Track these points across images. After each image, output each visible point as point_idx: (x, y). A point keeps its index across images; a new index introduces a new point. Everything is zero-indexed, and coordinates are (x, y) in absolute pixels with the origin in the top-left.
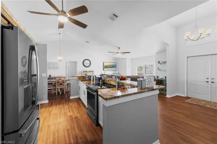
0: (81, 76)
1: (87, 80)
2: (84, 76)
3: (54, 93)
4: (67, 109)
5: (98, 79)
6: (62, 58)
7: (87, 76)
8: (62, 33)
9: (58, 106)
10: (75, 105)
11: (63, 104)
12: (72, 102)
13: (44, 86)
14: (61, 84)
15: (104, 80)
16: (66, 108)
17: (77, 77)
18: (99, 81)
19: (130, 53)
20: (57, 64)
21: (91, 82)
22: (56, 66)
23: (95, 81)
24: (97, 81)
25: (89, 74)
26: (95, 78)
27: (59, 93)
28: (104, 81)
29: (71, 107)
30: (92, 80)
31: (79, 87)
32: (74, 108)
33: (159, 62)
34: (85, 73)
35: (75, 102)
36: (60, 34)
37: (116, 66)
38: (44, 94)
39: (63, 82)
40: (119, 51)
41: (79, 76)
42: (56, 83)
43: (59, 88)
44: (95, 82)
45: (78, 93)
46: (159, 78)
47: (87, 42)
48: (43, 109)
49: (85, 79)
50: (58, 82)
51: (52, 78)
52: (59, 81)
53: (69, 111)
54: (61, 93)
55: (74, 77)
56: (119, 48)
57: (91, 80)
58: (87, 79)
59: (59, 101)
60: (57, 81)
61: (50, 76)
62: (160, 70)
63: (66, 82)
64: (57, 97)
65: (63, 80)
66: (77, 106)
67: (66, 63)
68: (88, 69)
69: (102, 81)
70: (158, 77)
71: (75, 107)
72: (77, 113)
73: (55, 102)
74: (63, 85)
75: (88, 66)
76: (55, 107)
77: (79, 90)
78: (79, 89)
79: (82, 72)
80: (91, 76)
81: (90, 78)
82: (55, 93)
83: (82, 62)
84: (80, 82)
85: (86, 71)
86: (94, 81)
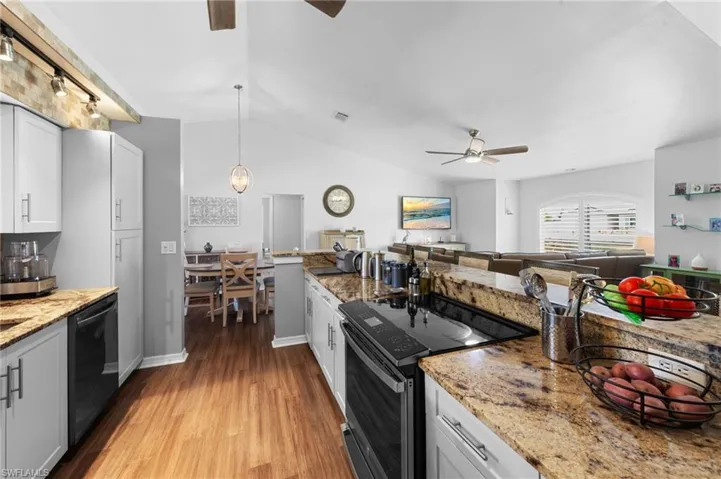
0: (317, 254)
1: (342, 273)
2: (328, 254)
3: (215, 316)
4: (249, 413)
5: (394, 272)
6: (245, 181)
7: (342, 255)
8: (245, 86)
9: (216, 388)
10: (290, 390)
11: (242, 373)
12: (279, 363)
13: (168, 295)
14: (241, 282)
15: (429, 280)
16: (248, 403)
17: (298, 255)
18: (404, 284)
19: (524, 150)
20: (234, 204)
21: (360, 283)
22: (231, 211)
23: (381, 279)
24: (390, 283)
25: (349, 245)
26: (381, 268)
27: (232, 315)
28: (430, 282)
29: (270, 403)
30: (364, 274)
31: (309, 301)
32: (282, 410)
33: (680, 191)
34: (334, 239)
35: (290, 371)
36: (239, 87)
37: (448, 212)
38: (168, 328)
39: (250, 272)
40: (477, 147)
41: (309, 251)
42: (224, 277)
43: (236, 296)
44: (381, 286)
45: (304, 328)
46: (680, 268)
47: (342, 116)
48: (154, 399)
49: (335, 264)
50: (230, 273)
51: (216, 258)
52: (232, 270)
53: (260, 432)
54: (240, 318)
55: (289, 255)
56: (473, 135)
57: (360, 272)
58: (341, 265)
59: (229, 357)
60: (227, 270)
61: (209, 249)
62: (684, 227)
63: (259, 275)
64: (224, 334)
65: (250, 266)
66: (296, 392)
67: (266, 201)
68: (343, 224)
69: (418, 283)
70: (674, 261)
71: (286, 401)
72: (295, 447)
73: (209, 365)
74: (248, 287)
75: (342, 211)
76: (204, 388)
77: (307, 315)
78: (310, 310)
79: (319, 233)
80: (360, 255)
81: (356, 265)
82: (219, 317)
83: (322, 197)
84: (313, 281)
85: (337, 232)
86: (377, 278)
